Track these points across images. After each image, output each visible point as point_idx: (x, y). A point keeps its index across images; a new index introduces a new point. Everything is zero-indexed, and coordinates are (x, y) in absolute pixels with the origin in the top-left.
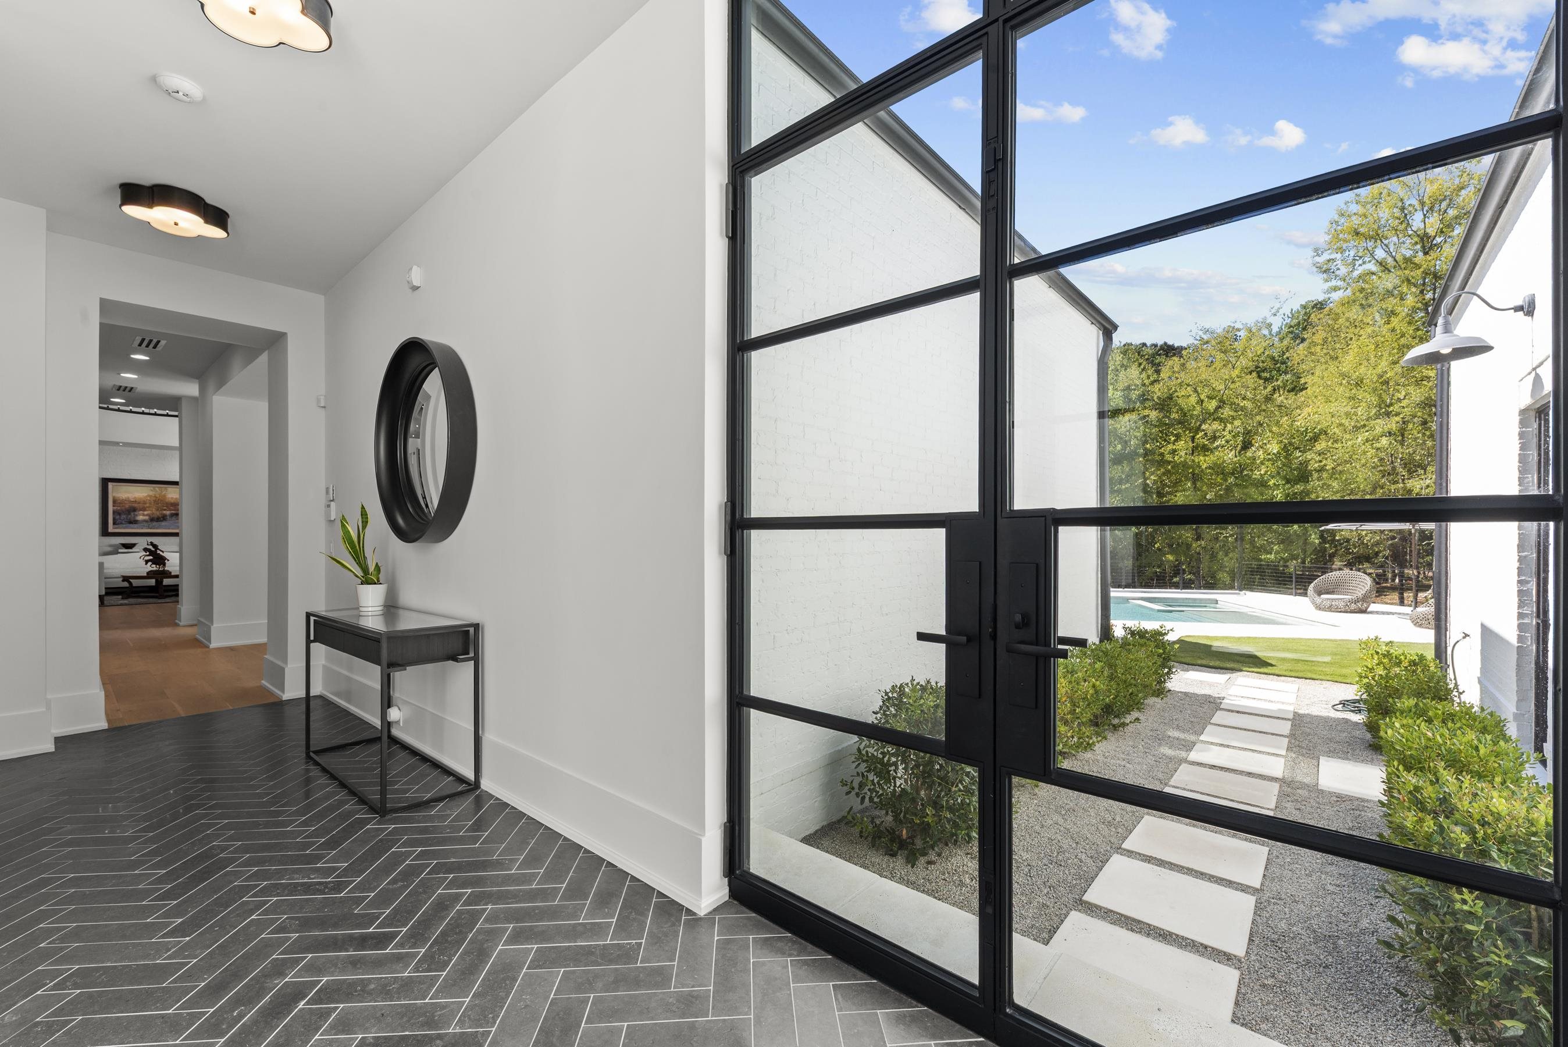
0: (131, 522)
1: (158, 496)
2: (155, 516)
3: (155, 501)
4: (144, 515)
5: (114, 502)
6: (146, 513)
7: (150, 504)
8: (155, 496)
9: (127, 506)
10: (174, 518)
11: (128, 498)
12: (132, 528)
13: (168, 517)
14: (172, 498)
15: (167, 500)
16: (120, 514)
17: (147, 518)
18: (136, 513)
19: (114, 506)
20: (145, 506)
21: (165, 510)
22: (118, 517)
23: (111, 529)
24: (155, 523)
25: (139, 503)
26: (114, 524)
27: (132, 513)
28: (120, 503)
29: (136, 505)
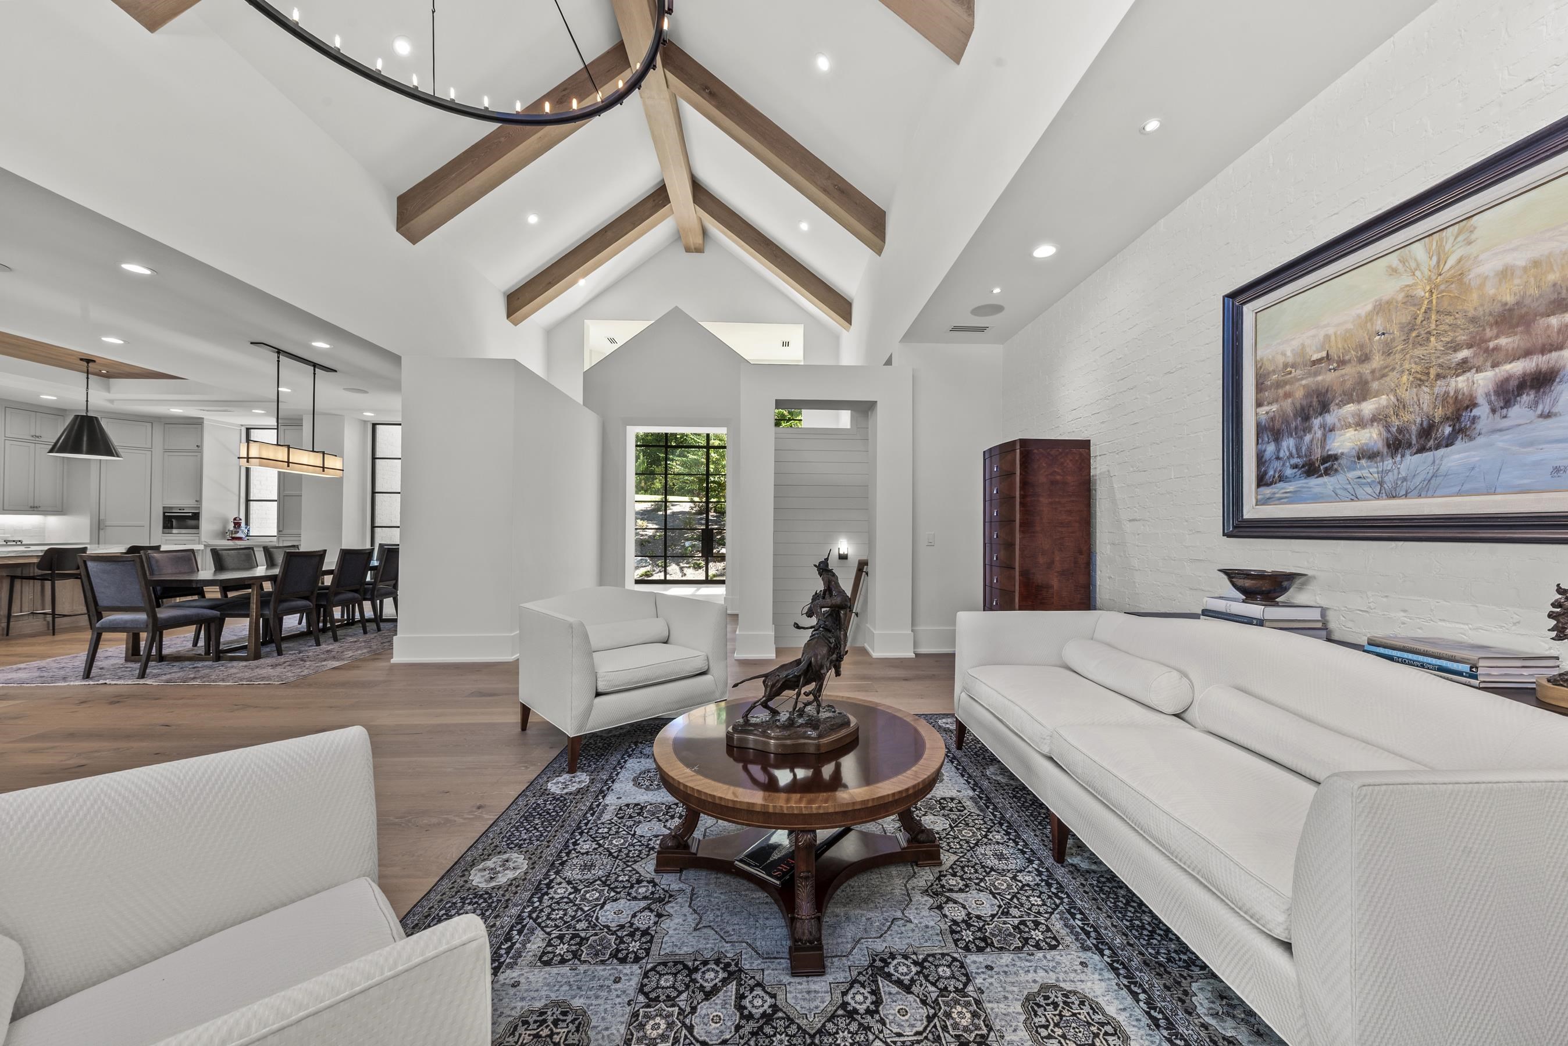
0: (1310, 469)
1: (1420, 292)
2: (1413, 419)
3: (1410, 327)
4: (1361, 423)
5: (1260, 387)
6: (1368, 407)
7: (1388, 351)
8: (1410, 300)
9: (1299, 394)
10: (1520, 411)
11: (1302, 351)
12: (1317, 499)
13: (1482, 411)
14: (1505, 274)
15: (1472, 304)
16: (1277, 436)
17: (1372, 436)
18: (1330, 419)
19: (1259, 404)
20: (1366, 369)
21: (1464, 366)
22: (1271, 448)
23: (1251, 511)
24: (1411, 463)
25: (1342, 363)
26: (1262, 481)
27: (1316, 422)
28: (1278, 385)
29: (1327, 378)
